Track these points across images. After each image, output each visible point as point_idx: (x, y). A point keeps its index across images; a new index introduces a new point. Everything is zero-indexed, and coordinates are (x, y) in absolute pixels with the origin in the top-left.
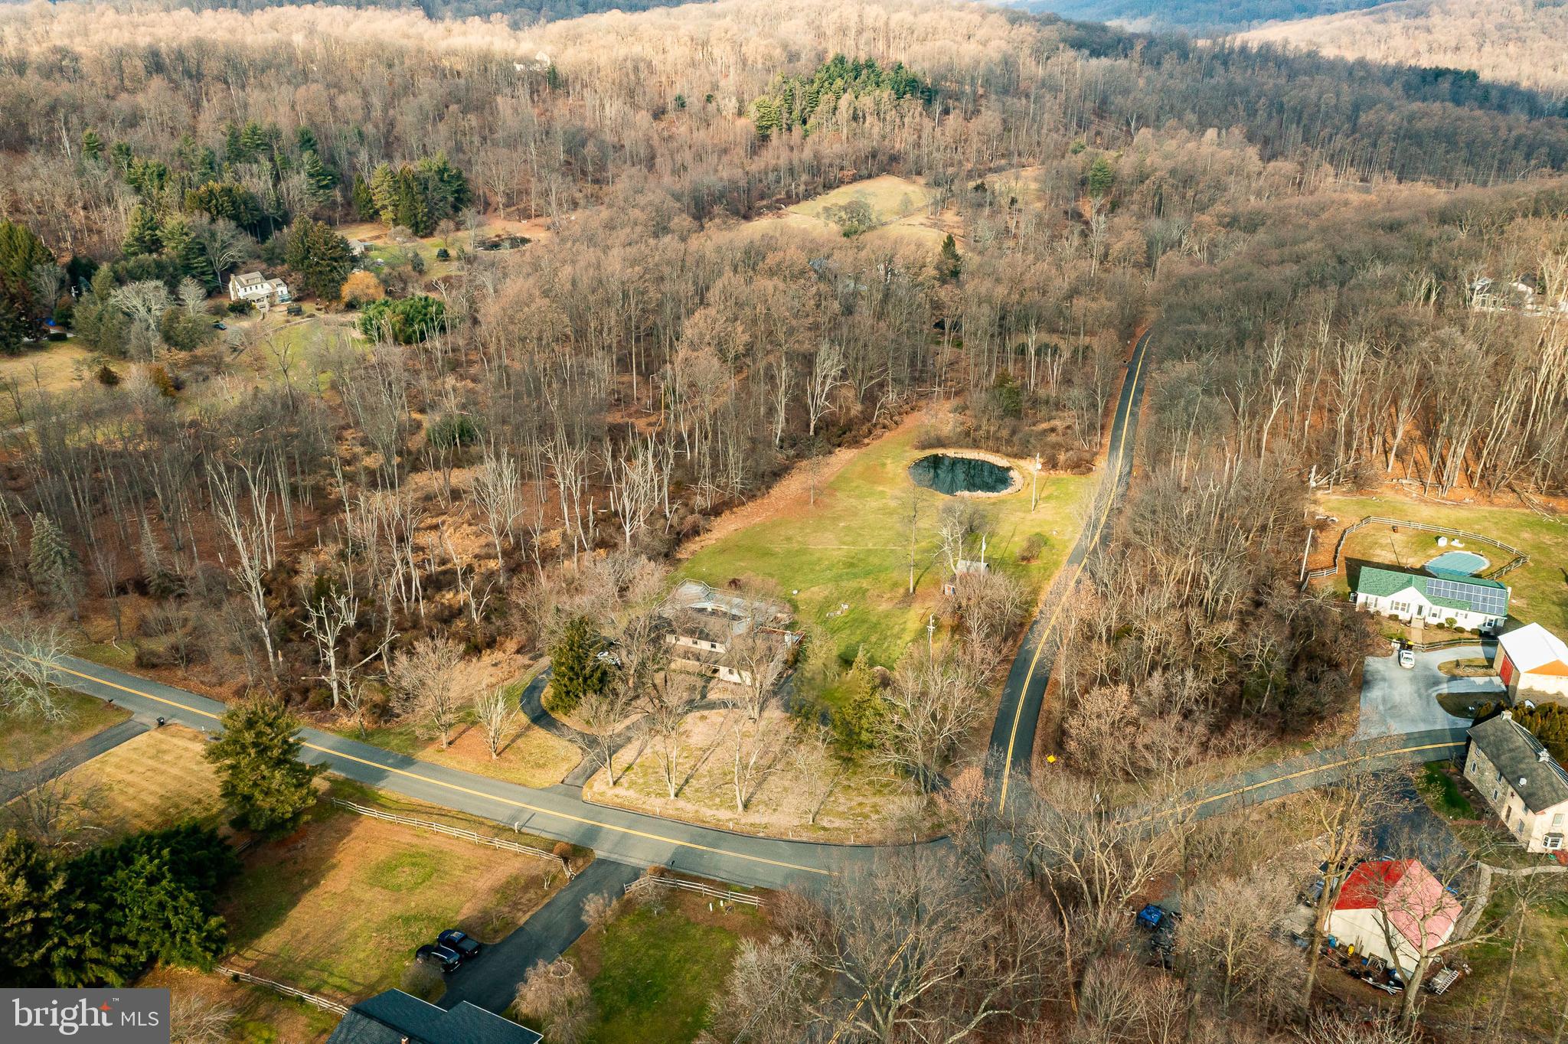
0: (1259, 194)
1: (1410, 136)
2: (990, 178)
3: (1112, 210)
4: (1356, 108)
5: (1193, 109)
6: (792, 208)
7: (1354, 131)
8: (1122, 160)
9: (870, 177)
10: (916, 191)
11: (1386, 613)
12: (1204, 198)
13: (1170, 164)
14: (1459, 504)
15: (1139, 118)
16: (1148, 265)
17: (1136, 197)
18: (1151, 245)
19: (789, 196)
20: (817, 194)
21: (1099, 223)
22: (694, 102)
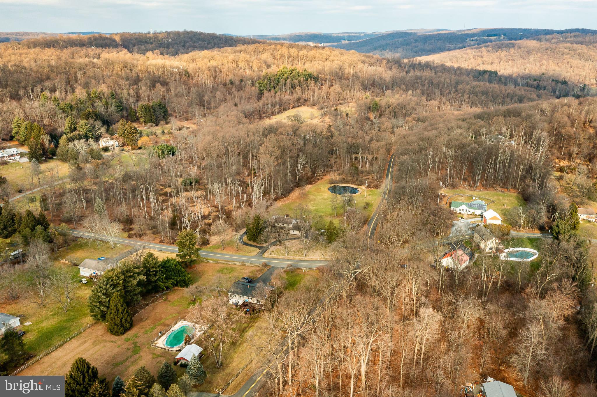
0: (426, 111)
1: (473, 93)
2: (338, 107)
3: (380, 117)
4: (457, 84)
5: (404, 85)
6: (274, 117)
7: (456, 91)
8: (382, 101)
9: (298, 106)
10: (315, 111)
11: (458, 212)
12: (409, 112)
13: (397, 102)
14: (479, 191)
15: (386, 87)
16: (393, 133)
17: (387, 112)
18: (393, 127)
19: (272, 113)
20: (282, 112)
21: (376, 121)
22: (237, 82)
